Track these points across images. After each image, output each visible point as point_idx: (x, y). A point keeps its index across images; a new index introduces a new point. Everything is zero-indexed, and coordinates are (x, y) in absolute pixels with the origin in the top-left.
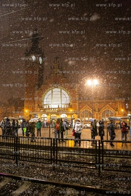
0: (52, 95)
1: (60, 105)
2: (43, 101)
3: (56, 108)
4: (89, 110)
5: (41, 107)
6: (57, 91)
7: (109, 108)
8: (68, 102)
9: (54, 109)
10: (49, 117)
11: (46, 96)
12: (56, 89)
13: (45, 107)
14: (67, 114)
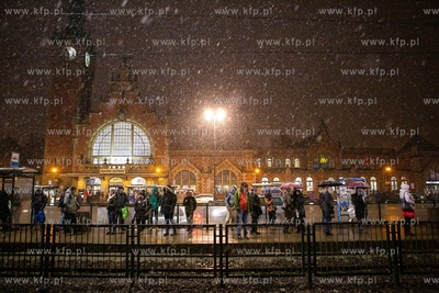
0: (112, 135)
1: (130, 158)
2: (91, 149)
3: (121, 165)
4: (190, 170)
5: (87, 162)
6: (122, 127)
7: (230, 166)
8: (148, 153)
9: (117, 166)
10: (105, 183)
11: (99, 139)
12: (121, 124)
13: (96, 162)
14: (146, 178)
